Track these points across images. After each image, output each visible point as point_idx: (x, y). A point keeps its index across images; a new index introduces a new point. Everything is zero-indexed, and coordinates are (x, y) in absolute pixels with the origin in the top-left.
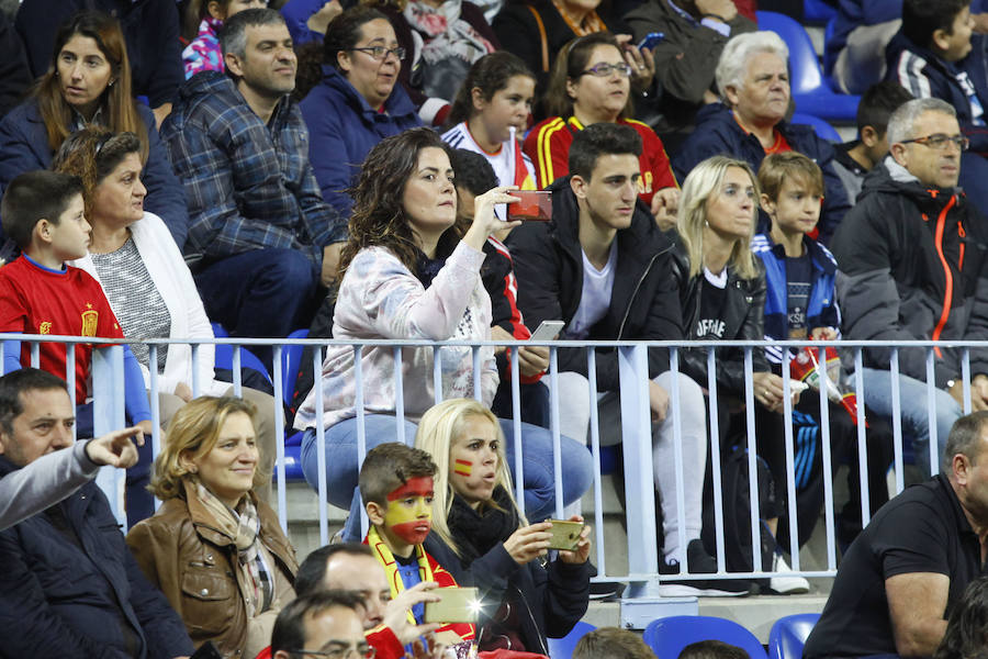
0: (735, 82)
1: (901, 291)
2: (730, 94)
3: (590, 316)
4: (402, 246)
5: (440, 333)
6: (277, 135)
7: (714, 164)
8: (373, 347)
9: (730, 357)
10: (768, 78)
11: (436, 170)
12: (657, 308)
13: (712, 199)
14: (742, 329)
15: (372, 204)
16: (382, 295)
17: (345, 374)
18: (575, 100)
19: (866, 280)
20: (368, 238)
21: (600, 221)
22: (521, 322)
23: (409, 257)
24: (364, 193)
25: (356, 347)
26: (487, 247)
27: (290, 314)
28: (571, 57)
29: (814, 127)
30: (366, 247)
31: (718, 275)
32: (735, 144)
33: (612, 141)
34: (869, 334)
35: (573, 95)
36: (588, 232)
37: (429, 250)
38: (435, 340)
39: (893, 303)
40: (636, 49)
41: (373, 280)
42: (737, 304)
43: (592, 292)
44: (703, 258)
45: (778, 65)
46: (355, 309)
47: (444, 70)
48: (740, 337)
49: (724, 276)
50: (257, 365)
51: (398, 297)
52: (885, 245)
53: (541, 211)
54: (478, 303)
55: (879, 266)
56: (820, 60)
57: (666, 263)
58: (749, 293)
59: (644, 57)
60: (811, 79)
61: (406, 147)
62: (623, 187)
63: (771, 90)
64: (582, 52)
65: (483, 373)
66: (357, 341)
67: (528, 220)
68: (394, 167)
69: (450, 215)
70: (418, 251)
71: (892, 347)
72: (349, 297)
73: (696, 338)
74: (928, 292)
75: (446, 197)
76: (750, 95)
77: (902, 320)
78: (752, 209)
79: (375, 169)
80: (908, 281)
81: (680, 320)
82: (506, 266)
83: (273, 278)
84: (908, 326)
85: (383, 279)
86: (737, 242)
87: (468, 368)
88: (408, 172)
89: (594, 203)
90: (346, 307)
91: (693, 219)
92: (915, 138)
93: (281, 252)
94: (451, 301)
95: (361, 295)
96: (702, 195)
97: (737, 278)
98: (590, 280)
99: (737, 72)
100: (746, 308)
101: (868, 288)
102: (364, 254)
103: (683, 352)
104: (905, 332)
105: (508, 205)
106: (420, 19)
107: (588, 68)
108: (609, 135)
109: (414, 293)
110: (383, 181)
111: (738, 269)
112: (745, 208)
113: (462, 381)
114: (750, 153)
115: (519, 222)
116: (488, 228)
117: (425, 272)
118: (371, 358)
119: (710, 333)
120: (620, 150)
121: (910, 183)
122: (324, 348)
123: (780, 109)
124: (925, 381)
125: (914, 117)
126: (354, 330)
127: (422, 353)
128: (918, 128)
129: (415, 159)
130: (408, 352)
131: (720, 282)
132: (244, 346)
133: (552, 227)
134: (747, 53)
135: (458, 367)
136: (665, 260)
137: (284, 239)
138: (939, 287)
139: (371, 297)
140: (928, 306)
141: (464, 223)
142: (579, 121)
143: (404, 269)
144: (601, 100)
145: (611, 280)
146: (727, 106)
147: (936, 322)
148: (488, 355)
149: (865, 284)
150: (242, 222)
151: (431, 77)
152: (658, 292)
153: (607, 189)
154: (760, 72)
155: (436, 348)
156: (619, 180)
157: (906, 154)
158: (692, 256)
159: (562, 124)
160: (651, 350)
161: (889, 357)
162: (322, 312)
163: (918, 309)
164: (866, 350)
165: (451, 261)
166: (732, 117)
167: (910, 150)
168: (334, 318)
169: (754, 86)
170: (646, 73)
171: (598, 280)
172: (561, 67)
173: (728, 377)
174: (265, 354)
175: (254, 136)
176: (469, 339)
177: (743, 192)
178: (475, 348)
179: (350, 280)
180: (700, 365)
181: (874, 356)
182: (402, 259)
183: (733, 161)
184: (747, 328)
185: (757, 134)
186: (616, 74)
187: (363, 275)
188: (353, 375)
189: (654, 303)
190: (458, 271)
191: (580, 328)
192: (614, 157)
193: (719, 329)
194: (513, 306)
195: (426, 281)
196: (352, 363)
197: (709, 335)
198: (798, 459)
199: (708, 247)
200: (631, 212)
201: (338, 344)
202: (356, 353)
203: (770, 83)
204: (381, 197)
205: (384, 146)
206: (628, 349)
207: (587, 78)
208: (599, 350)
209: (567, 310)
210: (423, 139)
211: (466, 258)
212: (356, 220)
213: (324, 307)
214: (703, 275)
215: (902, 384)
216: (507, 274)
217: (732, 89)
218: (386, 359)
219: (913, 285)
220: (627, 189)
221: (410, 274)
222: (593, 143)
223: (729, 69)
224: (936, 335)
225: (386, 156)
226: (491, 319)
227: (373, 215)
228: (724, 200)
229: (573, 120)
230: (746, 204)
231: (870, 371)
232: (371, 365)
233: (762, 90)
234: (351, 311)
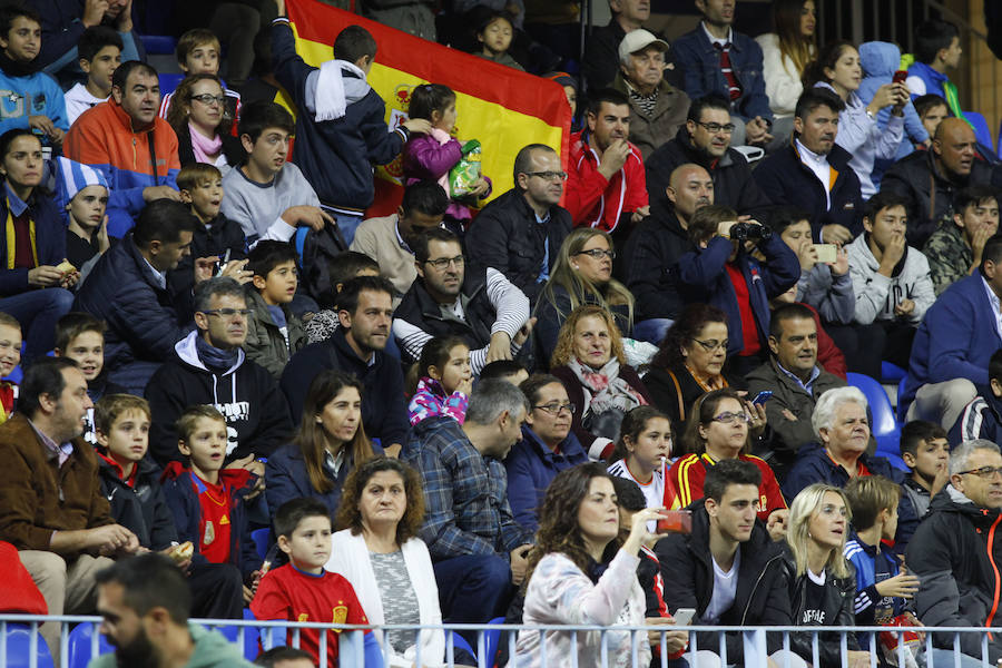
0: (826, 425)
1: (960, 588)
2: (823, 434)
3: (720, 607)
4: (577, 553)
5: (605, 620)
8: (554, 631)
9: (830, 639)
10: (853, 421)
11: (603, 495)
12: (771, 600)
13: (814, 516)
14: (838, 617)
15: (554, 520)
16: (561, 590)
17: (532, 652)
18: (706, 440)
19: (934, 579)
20: (550, 546)
21: (727, 535)
22: (667, 611)
23: (582, 561)
24: (548, 511)
25: (542, 631)
26: (641, 554)
27: (492, 605)
28: (703, 407)
30: (549, 553)
31: (819, 575)
32: (828, 474)
33: (739, 474)
34: (936, 622)
35: (705, 437)
36: (716, 543)
37: (597, 556)
38: (602, 625)
39: (955, 597)
40: (751, 404)
41: (554, 579)
42: (834, 599)
43: (720, 589)
44: (805, 560)
45: (860, 412)
46: (539, 600)
47: (608, 417)
48: (837, 623)
49: (823, 575)
50: (465, 645)
51: (573, 592)
52: (947, 552)
53: (683, 526)
54: (635, 597)
55: (944, 568)
56: (894, 410)
57: (778, 566)
58: (843, 589)
59: (758, 411)
60: (888, 424)
61: (580, 477)
62: (746, 509)
63: (854, 430)
64: (711, 403)
65: (640, 651)
66: (543, 626)
67: (673, 533)
68: (570, 492)
69: (613, 530)
70: (589, 557)
71: (955, 632)
72: (536, 592)
73: (802, 624)
74: (982, 591)
75: (612, 516)
76: (838, 433)
77: (962, 611)
78: (845, 524)
79: (557, 493)
80: (966, 580)
81: (789, 610)
82: (654, 568)
83: (479, 577)
84: (966, 616)
85: (562, 578)
86: (834, 551)
87: (628, 647)
88: (582, 496)
89: (722, 520)
90: (532, 600)
91: (799, 532)
92: (970, 469)
93: (485, 557)
94: (614, 595)
95: (545, 590)
96: (806, 513)
97: (833, 577)
98: (718, 580)
99: (827, 418)
100: (841, 600)
101: (933, 586)
102: (547, 559)
103: (793, 635)
104: (963, 620)
105: (658, 521)
106: (587, 377)
107: (715, 416)
108: (737, 468)
109: (585, 588)
110: (563, 502)
111: (834, 571)
112: (839, 523)
113: (623, 657)
114: (838, 478)
115: (666, 535)
116: (642, 539)
117: (594, 573)
118: (553, 640)
119: (813, 621)
120: (744, 481)
121: (966, 504)
122: (517, 632)
123: (862, 445)
124: (981, 658)
125: (968, 454)
126: (540, 618)
127: (592, 635)
128: (971, 462)
129: (587, 486)
130: (581, 635)
131: (821, 581)
132: (455, 631)
133: (688, 538)
134: (836, 403)
135: (620, 646)
136: (777, 564)
137: (487, 547)
139: (552, 592)
140: (981, 600)
141: (624, 533)
142: (711, 457)
143: (578, 570)
144: (726, 440)
145: (735, 580)
146: (820, 445)
147: (988, 612)
148: (642, 636)
149: (933, 582)
150: (458, 532)
151: (598, 423)
152: (772, 589)
153: (733, 510)
154: (847, 417)
155: (603, 632)
156: (743, 504)
157: (962, 483)
158: (798, 561)
159: (697, 459)
160: (768, 633)
161: (953, 640)
162: (515, 605)
163: (974, 602)
164: (934, 634)
165: (613, 564)
166: (825, 452)
167: (967, 480)
168: (524, 609)
169: (841, 428)
170: (760, 423)
171: (725, 581)
172: (695, 414)
173: (827, 652)
174: (471, 637)
176: (629, 624)
177: (838, 511)
178: (633, 632)
179: (537, 579)
180: (806, 644)
181: (941, 638)
182: (577, 563)
183: (829, 487)
184: (842, 616)
185: (845, 465)
186: (737, 421)
187: (547, 575)
188: (539, 652)
189: (769, 597)
190: (619, 573)
191: (712, 616)
192: (740, 486)
193: (820, 617)
194: (661, 600)
195: (595, 580)
196: (538, 644)
197: (813, 622)
199: (811, 553)
200: (751, 529)
201: (527, 629)
202: (542, 635)
203: (854, 425)
204: (561, 514)
205: (564, 476)
206: (751, 633)
207: (715, 424)
208: (728, 632)
209: (702, 602)
210: (593, 471)
211: (625, 563)
212: (541, 532)
213: (516, 600)
214: (807, 575)
215: (963, 661)
216: (656, 575)
217: (825, 430)
218: (564, 640)
219: (969, 584)
220: (749, 511)
221: (582, 574)
222: (724, 474)
223: (822, 415)
224: (988, 623)
225: (566, 483)
226: (644, 610)
227: (555, 528)
228: (823, 516)
229: (704, 456)
230: (840, 520)
231: (936, 650)
232: (553, 645)
233: (847, 431)
234: (537, 603)
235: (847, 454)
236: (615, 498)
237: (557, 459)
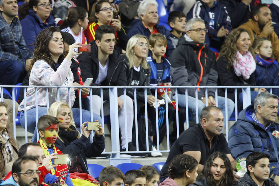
0: (143, 13)
1: (188, 72)
2: (142, 17)
3: (101, 79)
4: (48, 60)
5: (59, 84)
6: (13, 28)
7: (137, 36)
8: (40, 88)
9: (140, 91)
10: (153, 12)
11: (57, 38)
12: (120, 77)
13: (136, 46)
14: (144, 83)
15: (39, 48)
16: (43, 73)
17: (32, 95)
18: (98, 18)
19: (179, 69)
20: (38, 57)
21: (104, 52)
22: (82, 81)
23: (50, 63)
24: (38, 45)
25: (36, 88)
26: (72, 60)
27: (16, 79)
28: (96, 6)
29: (165, 26)
30: (38, 60)
31: (137, 68)
32: (143, 31)
33: (107, 30)
34: (180, 84)
35: (97, 17)
36: (100, 56)
37: (56, 61)
38: (58, 86)
39: (186, 76)
40: (113, 4)
41: (40, 69)
42: (143, 76)
43: (101, 73)
44: (133, 64)
45: (155, 9)
46: (35, 77)
47: (60, 10)
48: (143, 85)
49: (139, 68)
50: (7, 93)
51: (47, 74)
52: (184, 60)
53: (88, 50)
54: (70, 76)
55: (182, 65)
56: (166, 7)
57: (122, 65)
58: (146, 73)
59: (116, 7)
60: (164, 13)
61: (49, 32)
62: (110, 42)
63: (153, 16)
64: (99, 5)
65: (71, 95)
66: (36, 86)
67: (84, 52)
68: (46, 37)
69: (61, 51)
70: (53, 61)
71: (186, 88)
72: (34, 74)
73: (131, 85)
74: (196, 73)
75: (61, 46)
76: (147, 17)
77: (189, 80)
78: (147, 49)
79: (41, 38)
80: (190, 70)
81: (126, 81)
82: (78, 65)
83: (12, 68)
84: (191, 82)
85: (43, 69)
86: (143, 59)
87: (67, 94)
88: (50, 39)
89: (102, 47)
90: (32, 77)
91: (130, 52)
92: (193, 29)
93: (14, 61)
94: (62, 75)
95: (37, 73)
96: (133, 45)
97: (143, 69)
98: (101, 69)
99: (144, 11)
100: (145, 77)
101: (179, 71)
102: (38, 62)
103: (127, 89)
104: (189, 84)
105: (78, 48)
107: (101, 9)
108: (106, 28)
109: (52, 73)
110: (42, 41)
111: (143, 66)
112: (145, 49)
113: (65, 98)
114: (146, 33)
116: (73, 55)
117: (55, 67)
118: (40, 91)
119: (135, 84)
120: (109, 32)
121: (191, 42)
122: (27, 88)
123: (155, 21)
124: (195, 97)
125: (193, 23)
126: (35, 83)
127: (54, 90)
128: (194, 26)
129: (52, 35)
130: (50, 90)
131: (138, 70)
132: (4, 88)
133: (90, 54)
134: (147, 5)
135: (64, 94)
136: (122, 64)
137: (15, 58)
138: (199, 72)
139: (40, 74)
140: (196, 77)
141: (66, 53)
143: (49, 66)
144: (105, 18)
145: (107, 69)
146: (141, 20)
147: (198, 81)
148: (72, 90)
149: (179, 70)
150: (3, 53)
152: (120, 73)
153: (106, 43)
154: (150, 11)
155: (58, 88)
156: (109, 40)
157: (190, 34)
158: (130, 62)
159: (95, 24)
160: (118, 89)
161: (185, 91)
162: (26, 78)
163: (193, 77)
164: (178, 89)
165: (62, 64)
166: (142, 23)
167: (191, 33)
168: (29, 80)
169: (148, 15)
170: (116, 11)
171: (103, 69)
172: (93, 9)
173: (140, 96)
174: (10, 90)
175: (6, 28)
176: (67, 86)
177: (144, 44)
178: (69, 88)
179: (34, 69)
180: (132, 93)
181: (181, 90)
182: (48, 64)
183: (142, 36)
184: (145, 83)
185: (149, 28)
186: (109, 10)
187: (38, 68)
188: (35, 96)
189: (119, 76)
190: (64, 67)
191: (98, 83)
192: (108, 34)
193: (138, 83)
194: (80, 77)
195: (55, 70)
196: (34, 93)
197: (135, 85)
198: (159, 119)
199: (135, 60)
200: (113, 50)
201: (31, 87)
202: (35, 89)
203: (153, 14)
204: (42, 46)
205: (43, 31)
206: (112, 89)
207: (101, 12)
208: (104, 89)
211: (66, 63)
212: (35, 52)
213: (26, 77)
214: (133, 68)
215: (188, 98)
216: (78, 68)
217: (142, 15)
218: (44, 91)
219: (192, 71)
220: (112, 43)
221: (51, 68)
222: (101, 30)
223: (141, 10)
224: (198, 84)
225: (44, 34)
226: (73, 80)
227: (40, 51)
228: (139, 47)
229: (98, 23)
230: (145, 48)
231: (179, 95)
232: (40, 93)
233: (151, 16)
234: (34, 78)
235: (150, 24)
236: (62, 40)
237: (45, 25)
